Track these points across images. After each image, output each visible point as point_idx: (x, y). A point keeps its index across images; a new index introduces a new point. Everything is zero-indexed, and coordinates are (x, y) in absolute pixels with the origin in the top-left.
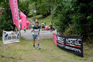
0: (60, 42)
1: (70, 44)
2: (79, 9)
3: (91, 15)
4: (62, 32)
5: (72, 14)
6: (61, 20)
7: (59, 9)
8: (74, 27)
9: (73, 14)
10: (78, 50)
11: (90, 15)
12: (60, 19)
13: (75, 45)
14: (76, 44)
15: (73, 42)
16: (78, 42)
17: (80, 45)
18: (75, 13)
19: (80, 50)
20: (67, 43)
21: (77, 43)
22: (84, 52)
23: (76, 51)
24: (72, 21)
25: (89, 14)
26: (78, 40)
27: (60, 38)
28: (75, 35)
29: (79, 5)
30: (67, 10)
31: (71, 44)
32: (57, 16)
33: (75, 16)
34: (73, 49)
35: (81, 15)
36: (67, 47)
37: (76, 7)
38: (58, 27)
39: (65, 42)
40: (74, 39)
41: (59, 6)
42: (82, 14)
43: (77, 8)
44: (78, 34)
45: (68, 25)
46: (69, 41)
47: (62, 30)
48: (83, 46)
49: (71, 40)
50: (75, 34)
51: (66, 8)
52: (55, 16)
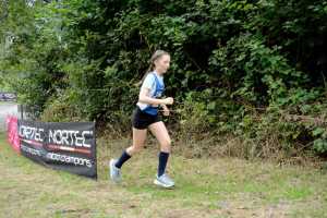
0: (29, 142)
1: (61, 145)
2: (83, 45)
3: (115, 65)
4: (35, 110)
5: (64, 59)
6: (32, 75)
7: (23, 42)
8: (73, 98)
9: (68, 59)
10: (83, 161)
11: (113, 63)
12: (29, 74)
13: (74, 146)
14: (77, 144)
15: (69, 139)
16: (83, 139)
17: (89, 146)
18: (72, 57)
19: (87, 161)
20: (52, 143)
21: (80, 141)
22: (99, 163)
23: (78, 165)
24: (64, 79)
25: (109, 61)
26: (84, 132)
27: (29, 130)
28: (76, 119)
29: (83, 34)
30: (48, 46)
31: (65, 145)
32: (18, 63)
33: (72, 65)
34: (69, 159)
35: (89, 63)
36: (51, 156)
37: (75, 39)
38: (23, 96)
39: (46, 139)
40: (71, 132)
41: (25, 34)
42: (93, 61)
43: (78, 42)
44: (84, 115)
45: (53, 91)
46: (58, 138)
47: (36, 105)
48: (98, 149)
49: (65, 135)
50: (75, 115)
51: (44, 41)
52: (13, 64)
